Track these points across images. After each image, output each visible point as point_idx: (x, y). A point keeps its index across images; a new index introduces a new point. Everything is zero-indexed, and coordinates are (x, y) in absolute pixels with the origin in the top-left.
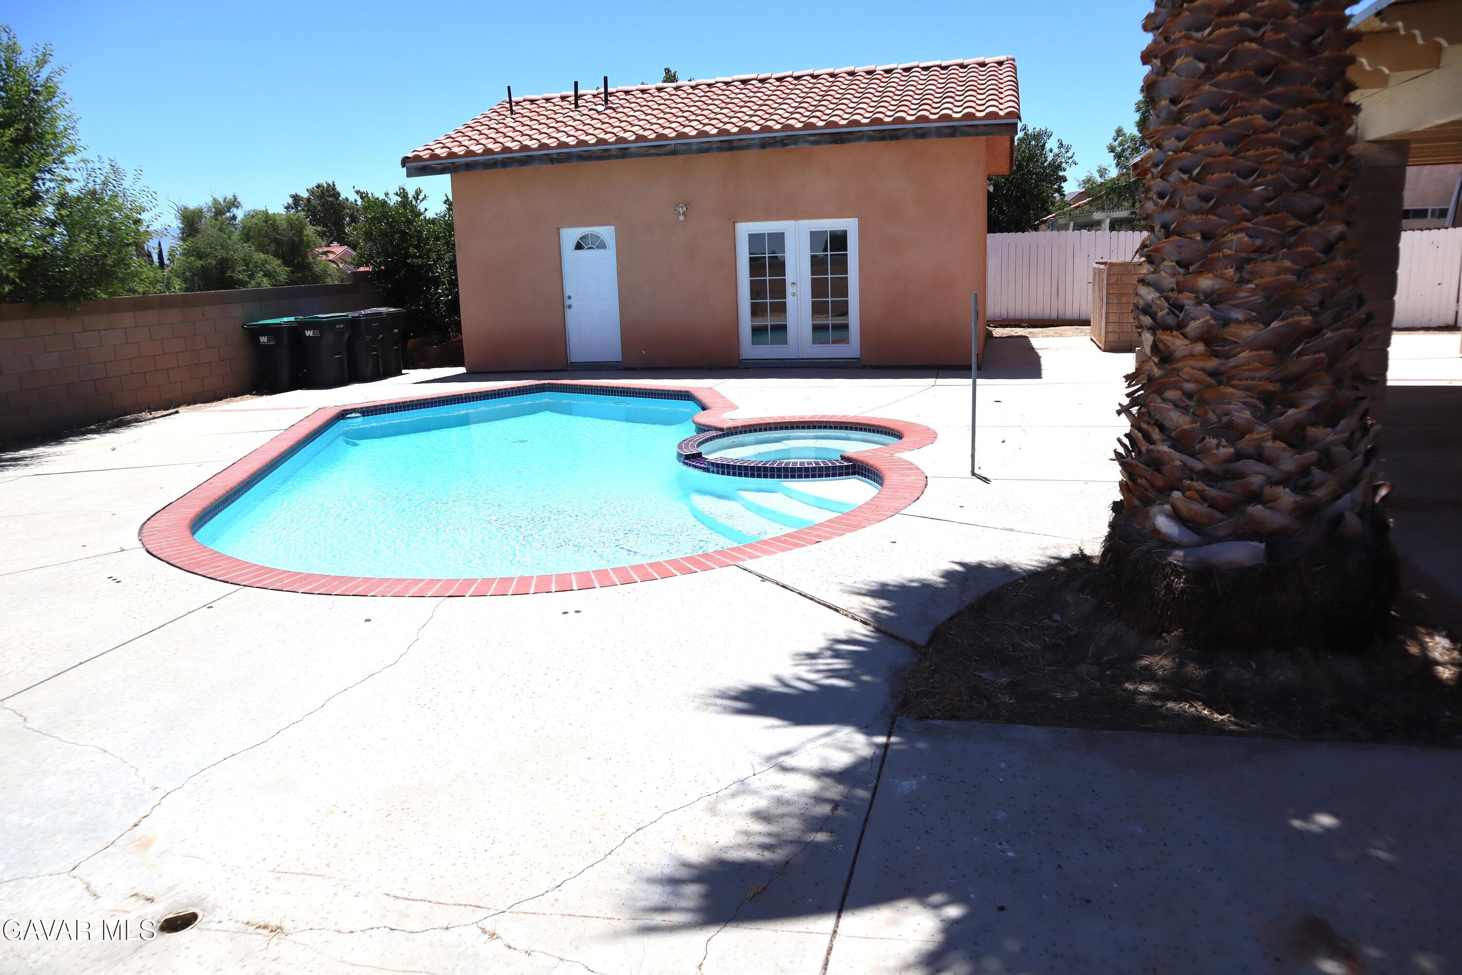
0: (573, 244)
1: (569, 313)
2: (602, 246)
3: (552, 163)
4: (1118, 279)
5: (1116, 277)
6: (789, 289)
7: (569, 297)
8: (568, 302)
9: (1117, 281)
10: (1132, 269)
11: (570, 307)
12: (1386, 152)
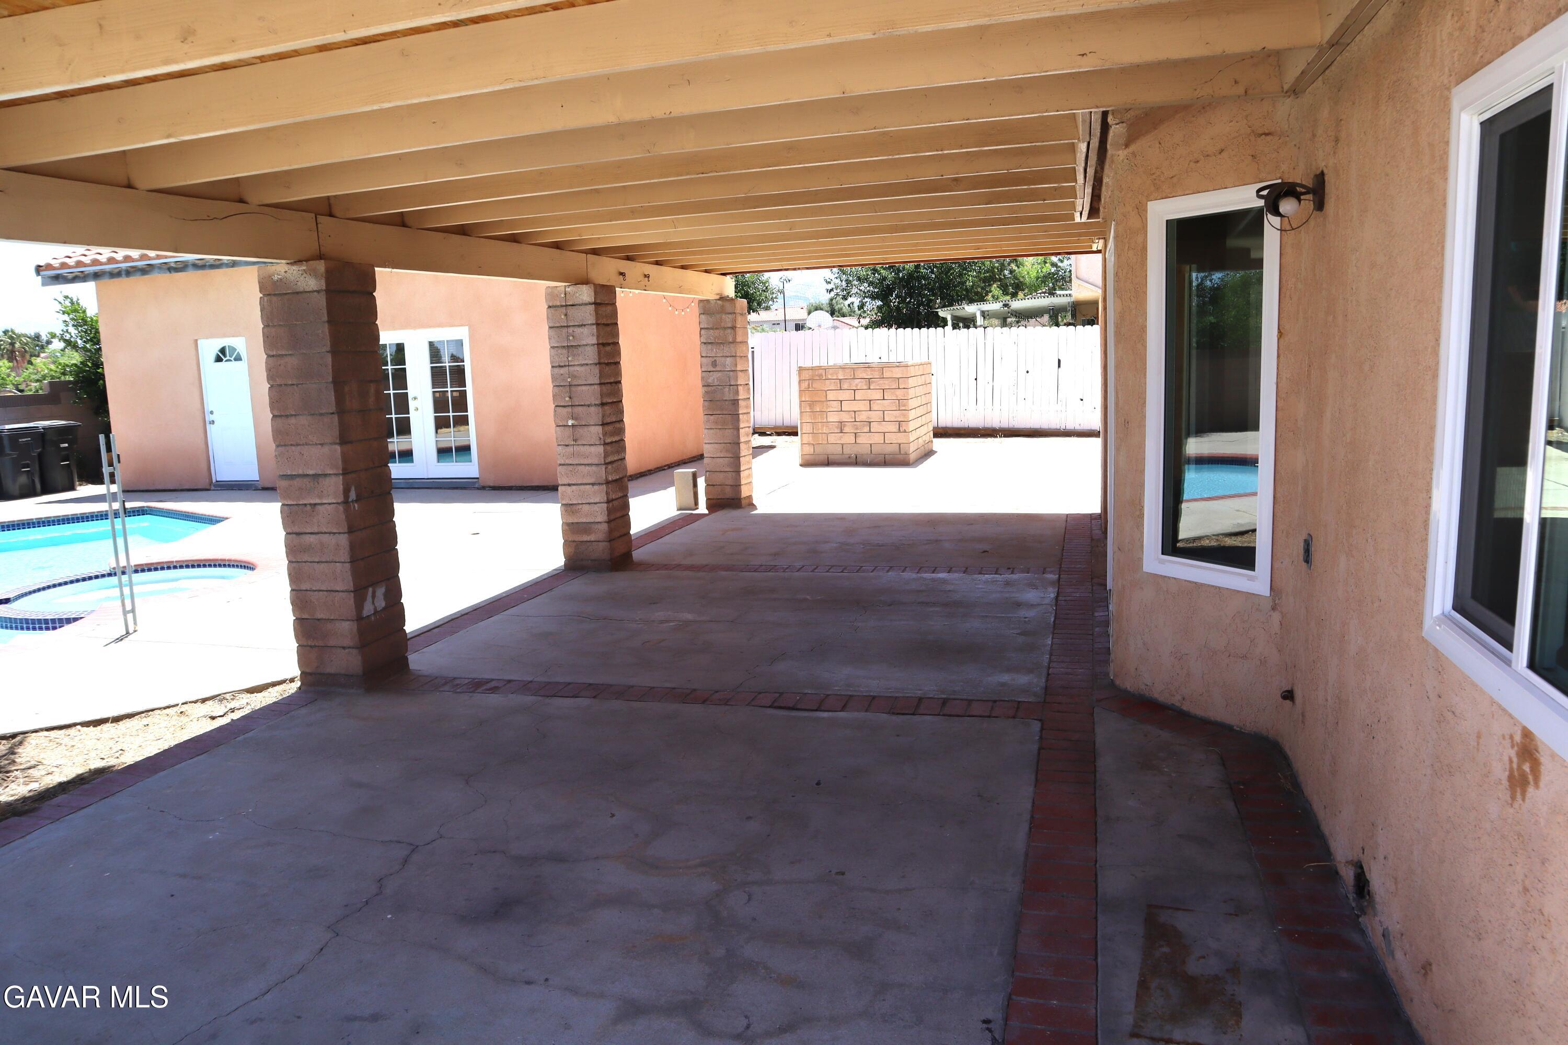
0: (213, 357)
1: (212, 430)
2: (238, 358)
3: (170, 272)
4: (809, 385)
5: (807, 383)
6: (412, 404)
7: (212, 413)
8: (209, 418)
9: (809, 388)
10: (824, 374)
11: (212, 422)
12: (305, 275)
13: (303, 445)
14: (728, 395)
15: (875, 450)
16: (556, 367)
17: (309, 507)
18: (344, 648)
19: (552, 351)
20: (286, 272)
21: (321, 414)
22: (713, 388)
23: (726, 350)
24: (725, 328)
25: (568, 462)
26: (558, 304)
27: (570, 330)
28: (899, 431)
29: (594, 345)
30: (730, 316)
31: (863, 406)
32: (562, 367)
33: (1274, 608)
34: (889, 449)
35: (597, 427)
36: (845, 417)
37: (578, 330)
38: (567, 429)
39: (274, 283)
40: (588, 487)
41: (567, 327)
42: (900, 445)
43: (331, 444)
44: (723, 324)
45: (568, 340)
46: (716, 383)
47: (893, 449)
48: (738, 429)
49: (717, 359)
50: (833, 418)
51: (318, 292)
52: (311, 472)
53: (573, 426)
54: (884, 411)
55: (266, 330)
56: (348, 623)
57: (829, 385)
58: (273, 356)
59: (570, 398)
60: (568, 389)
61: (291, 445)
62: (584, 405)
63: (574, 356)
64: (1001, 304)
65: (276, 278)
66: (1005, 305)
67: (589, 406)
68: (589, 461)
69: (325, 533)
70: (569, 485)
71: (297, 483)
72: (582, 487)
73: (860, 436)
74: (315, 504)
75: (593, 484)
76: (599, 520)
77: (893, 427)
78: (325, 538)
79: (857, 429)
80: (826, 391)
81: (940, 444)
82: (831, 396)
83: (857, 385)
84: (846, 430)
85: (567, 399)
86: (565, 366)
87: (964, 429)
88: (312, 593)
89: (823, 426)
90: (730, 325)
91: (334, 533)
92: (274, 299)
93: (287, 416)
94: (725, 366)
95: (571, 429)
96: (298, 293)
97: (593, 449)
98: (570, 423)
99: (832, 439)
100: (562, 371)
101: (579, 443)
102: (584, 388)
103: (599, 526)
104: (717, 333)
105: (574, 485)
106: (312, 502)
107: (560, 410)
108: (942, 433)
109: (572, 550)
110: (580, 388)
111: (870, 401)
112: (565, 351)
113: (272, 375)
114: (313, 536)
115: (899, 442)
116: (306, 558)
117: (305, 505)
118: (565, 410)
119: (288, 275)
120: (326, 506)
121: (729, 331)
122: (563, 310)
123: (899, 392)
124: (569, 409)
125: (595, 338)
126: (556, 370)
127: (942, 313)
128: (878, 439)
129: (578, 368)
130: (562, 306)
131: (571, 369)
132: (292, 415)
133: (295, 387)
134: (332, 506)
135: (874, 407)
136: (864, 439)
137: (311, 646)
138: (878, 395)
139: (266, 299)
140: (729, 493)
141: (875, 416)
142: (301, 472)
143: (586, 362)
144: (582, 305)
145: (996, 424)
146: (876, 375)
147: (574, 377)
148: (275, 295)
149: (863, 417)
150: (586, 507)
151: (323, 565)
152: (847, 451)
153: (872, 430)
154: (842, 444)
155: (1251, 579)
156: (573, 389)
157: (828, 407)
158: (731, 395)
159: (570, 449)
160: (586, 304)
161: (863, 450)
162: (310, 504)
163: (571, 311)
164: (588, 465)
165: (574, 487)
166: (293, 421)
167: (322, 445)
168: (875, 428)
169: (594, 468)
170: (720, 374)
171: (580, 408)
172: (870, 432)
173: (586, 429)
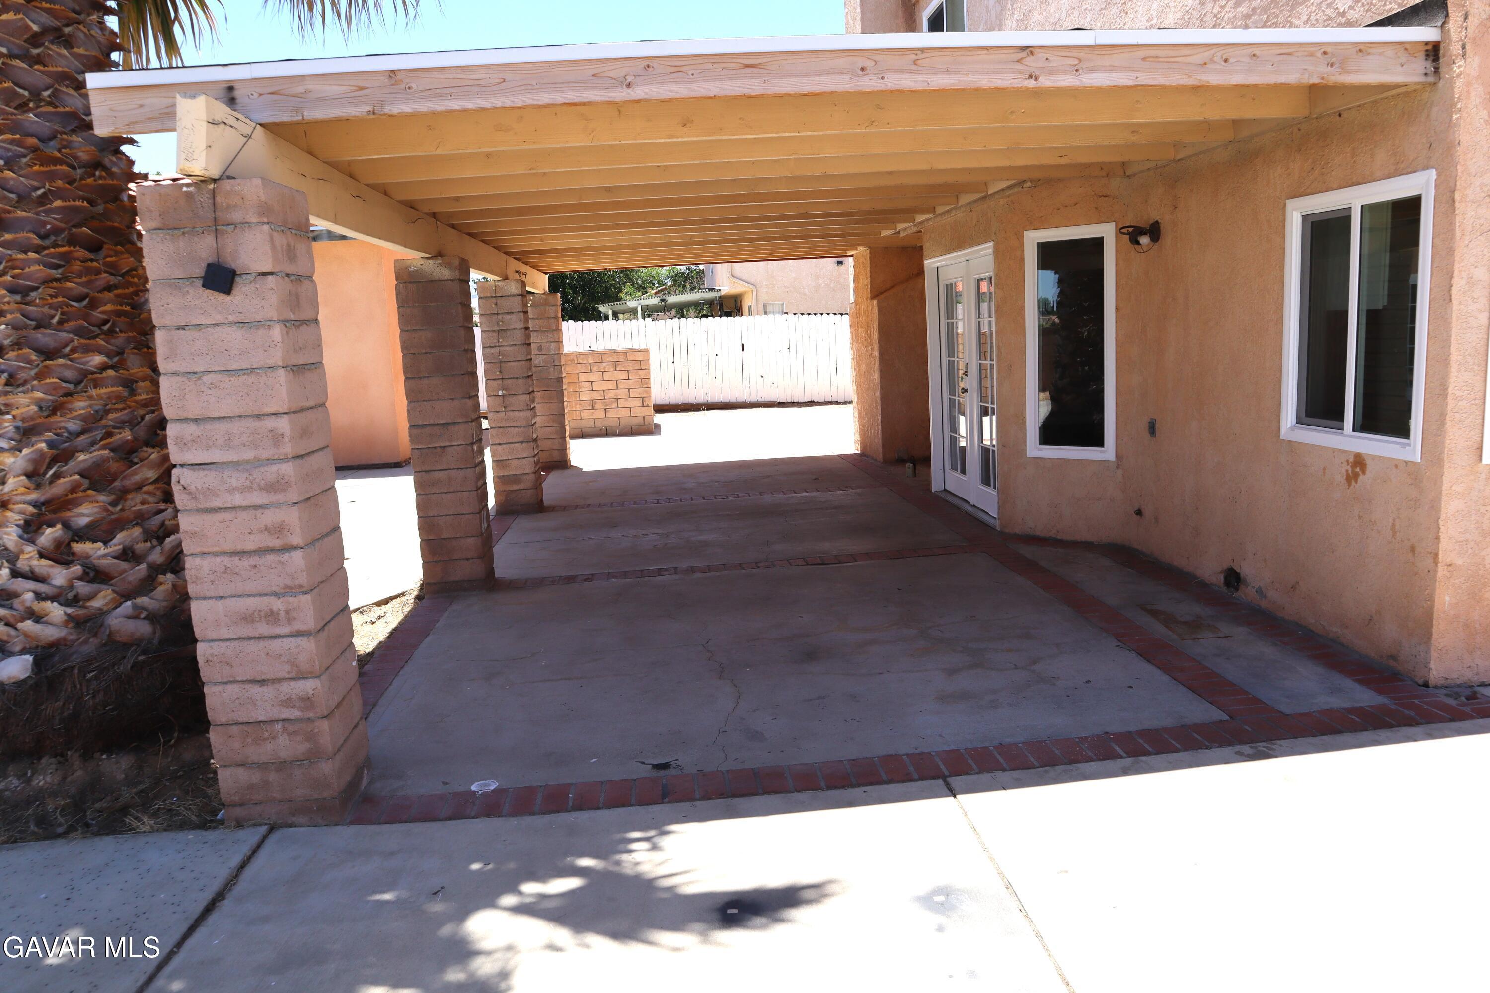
12: (440, 267)
13: (435, 400)
14: (553, 374)
15: (623, 422)
16: (487, 347)
17: (439, 449)
18: (468, 559)
19: (484, 334)
20: (422, 264)
21: (453, 376)
22: (539, 369)
23: (550, 337)
24: (549, 318)
25: (498, 425)
26: (489, 295)
27: (500, 317)
28: (643, 406)
29: (521, 329)
30: (553, 308)
31: (611, 385)
32: (493, 347)
33: (1118, 468)
34: (634, 421)
35: (525, 396)
36: (596, 396)
37: (507, 317)
38: (497, 398)
39: (411, 274)
40: (517, 445)
41: (498, 314)
42: (644, 417)
43: (462, 398)
44: (547, 315)
45: (498, 325)
46: (542, 364)
47: (639, 420)
48: (563, 402)
49: (543, 344)
50: (585, 397)
51: (452, 280)
52: (441, 422)
53: (503, 395)
54: (629, 389)
55: (401, 310)
56: (473, 538)
57: (580, 369)
58: (407, 331)
59: (501, 372)
60: (498, 365)
61: (424, 401)
62: (513, 378)
63: (503, 338)
64: (659, 299)
65: (412, 269)
66: (662, 300)
67: (517, 378)
68: (519, 424)
69: (454, 469)
70: (500, 444)
71: (427, 430)
72: (513, 445)
73: (609, 411)
74: (445, 447)
75: (522, 443)
76: (527, 471)
77: (638, 403)
78: (453, 473)
79: (606, 405)
80: (578, 374)
81: (659, 418)
82: (582, 378)
83: (605, 368)
84: (597, 406)
85: (498, 373)
86: (495, 346)
87: (667, 405)
88: (439, 518)
89: (576, 405)
90: (553, 315)
91: (462, 469)
92: (410, 285)
93: (420, 378)
94: (549, 350)
95: (501, 398)
96: (432, 281)
97: (521, 414)
98: (500, 393)
99: (585, 415)
100: (493, 350)
101: (509, 409)
102: (512, 364)
103: (527, 477)
104: (541, 322)
105: (504, 444)
106: (442, 445)
107: (490, 382)
108: (661, 409)
109: (502, 498)
110: (509, 364)
111: (617, 381)
112: (495, 334)
113: (406, 347)
114: (441, 473)
115: (643, 414)
116: (434, 490)
117: (435, 448)
118: (495, 383)
119: (423, 267)
120: (455, 447)
121: (553, 320)
122: (494, 300)
123: (641, 372)
124: (500, 382)
125: (522, 323)
126: (488, 350)
127: (602, 308)
128: (624, 413)
129: (507, 348)
130: (492, 297)
131: (501, 348)
132: (425, 377)
133: (428, 354)
134: (461, 447)
135: (621, 386)
136: (612, 414)
137: (436, 561)
138: (623, 376)
139: (401, 285)
140: (556, 456)
141: (622, 393)
142: (432, 422)
143: (514, 343)
144: (510, 296)
145: (693, 400)
146: (621, 358)
147: (504, 355)
148: (410, 282)
149: (611, 394)
150: (516, 462)
151: (450, 494)
152: (599, 424)
153: (620, 406)
154: (594, 419)
155: (1102, 452)
156: (503, 365)
157: (580, 387)
158: (556, 374)
159: (503, 414)
160: (514, 296)
161: (612, 423)
162: (440, 447)
163: (500, 301)
164: (517, 427)
165: (505, 446)
166: (425, 382)
167: (453, 399)
168: (622, 403)
169: (522, 429)
170: (545, 357)
171: (509, 380)
172: (618, 407)
173: (514, 398)
